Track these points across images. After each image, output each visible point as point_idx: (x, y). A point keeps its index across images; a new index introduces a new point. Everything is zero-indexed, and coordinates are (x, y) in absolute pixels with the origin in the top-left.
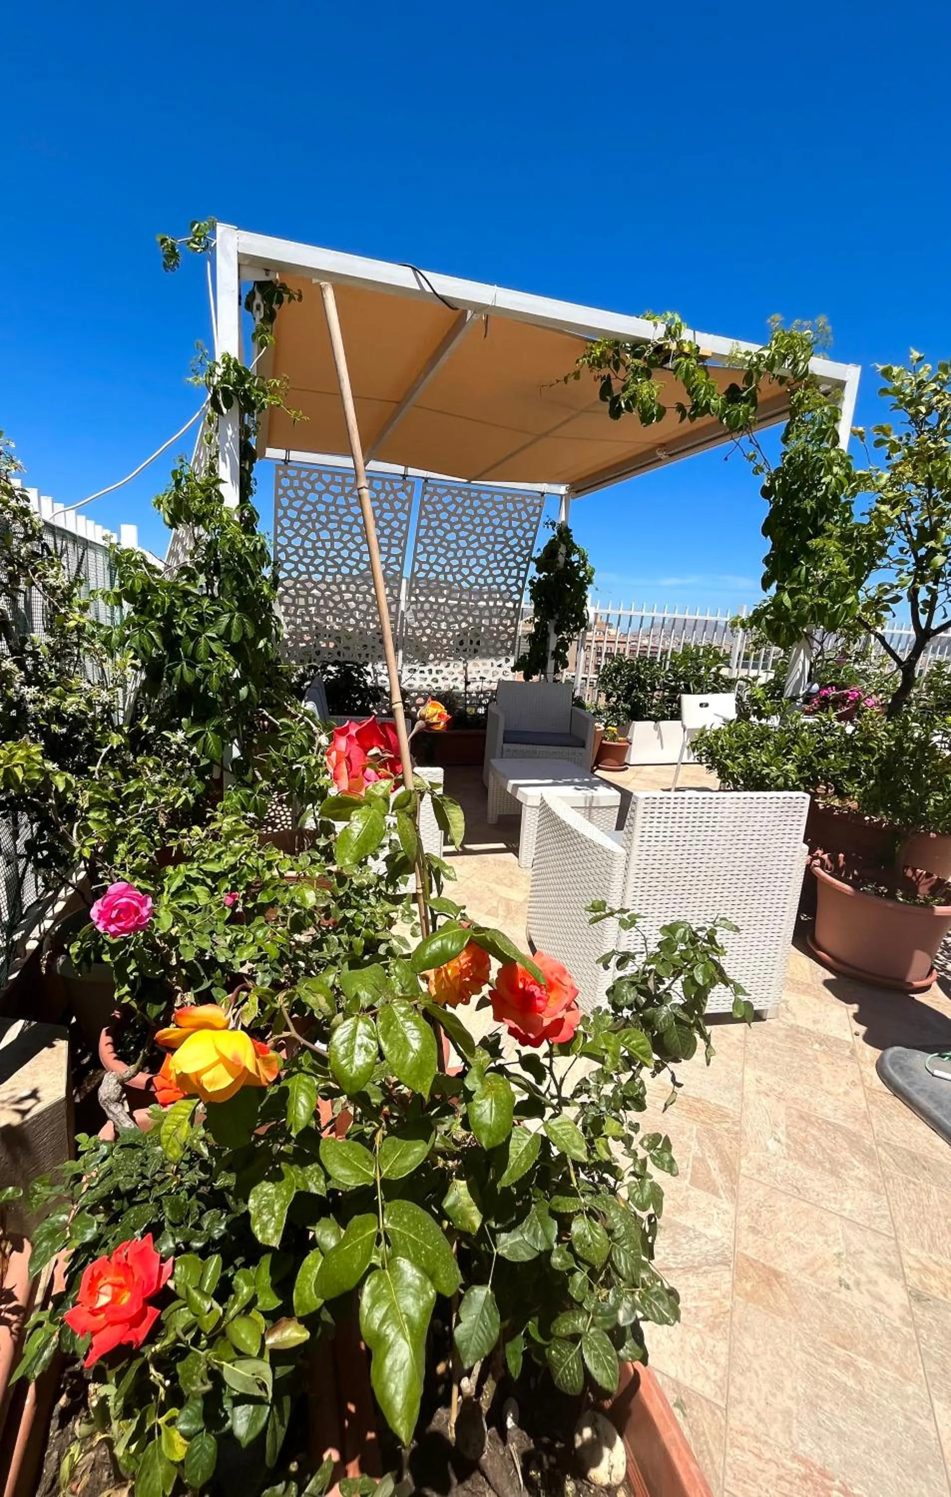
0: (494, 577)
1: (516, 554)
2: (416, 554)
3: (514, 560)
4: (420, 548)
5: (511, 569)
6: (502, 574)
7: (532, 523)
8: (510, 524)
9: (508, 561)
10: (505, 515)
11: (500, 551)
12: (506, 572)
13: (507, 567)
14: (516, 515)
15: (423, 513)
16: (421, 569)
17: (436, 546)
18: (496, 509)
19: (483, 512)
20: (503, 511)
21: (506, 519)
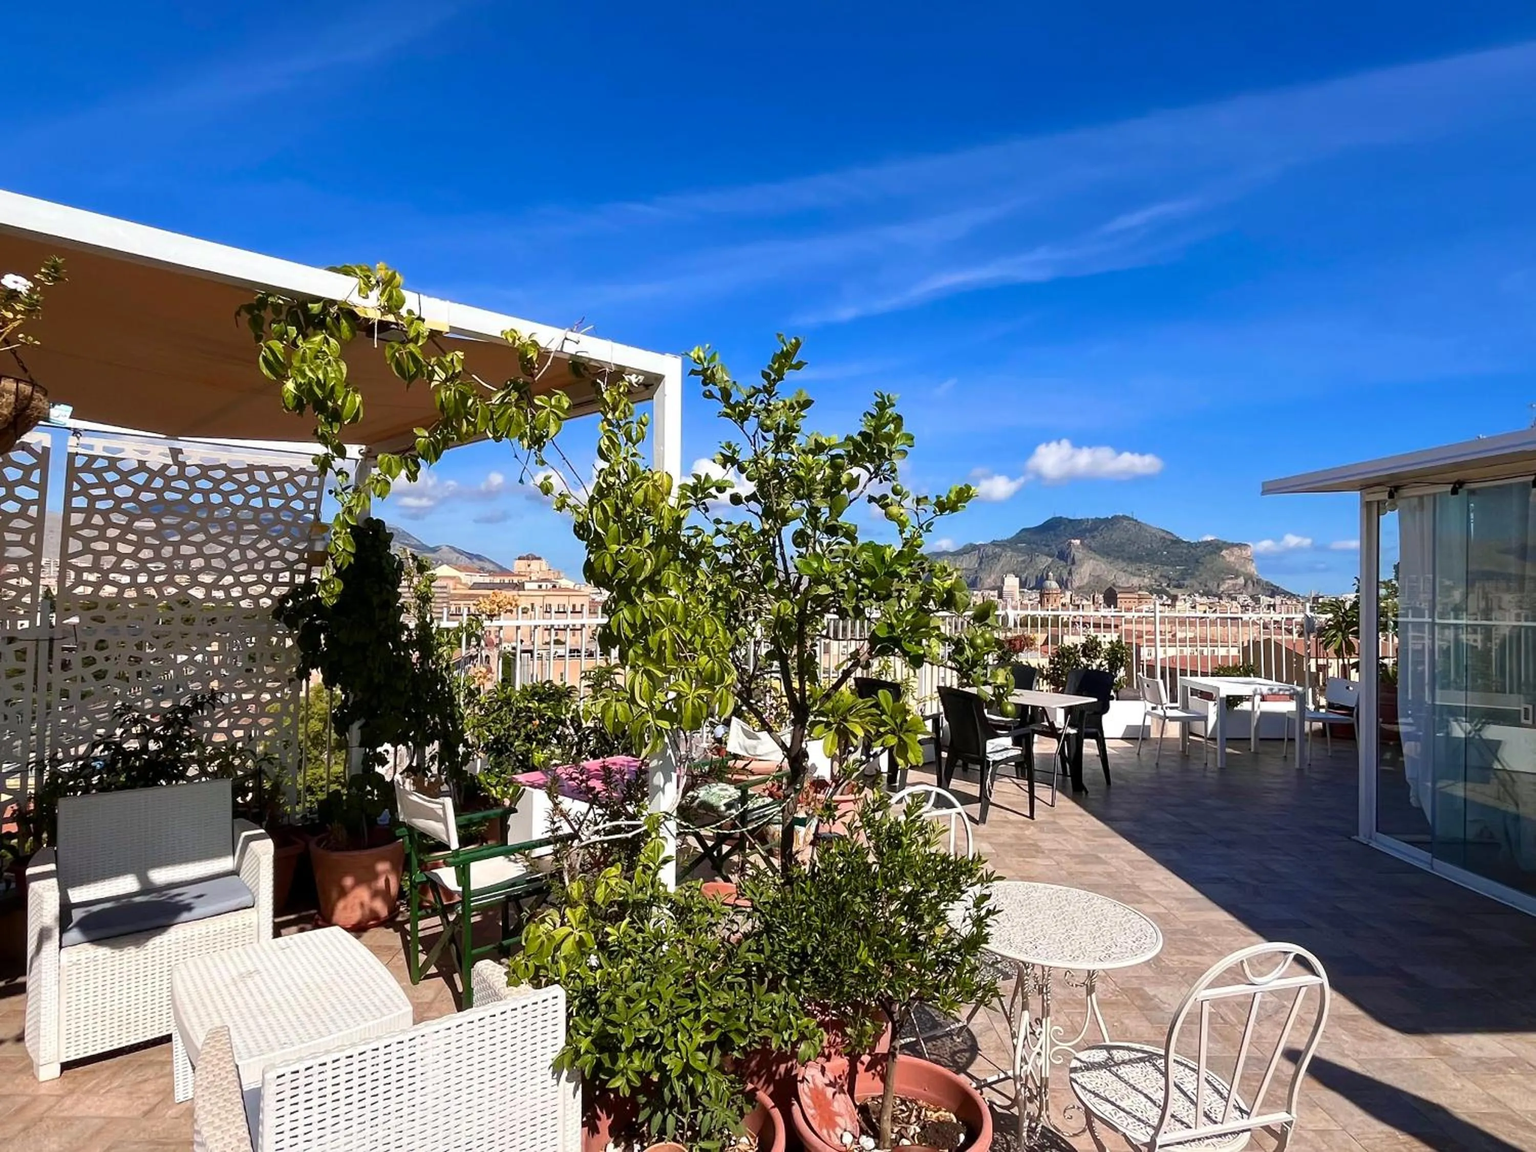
0: (245, 586)
1: (283, 550)
2: (65, 555)
3: (281, 558)
4: (75, 545)
5: (276, 572)
6: (260, 581)
7: (307, 502)
8: (266, 503)
9: (269, 560)
10: (252, 489)
11: (253, 546)
12: (269, 578)
13: (267, 569)
14: (275, 490)
15: (76, 487)
16: (79, 582)
17: (113, 542)
18: (235, 481)
19: (209, 485)
20: (248, 484)
21: (255, 495)
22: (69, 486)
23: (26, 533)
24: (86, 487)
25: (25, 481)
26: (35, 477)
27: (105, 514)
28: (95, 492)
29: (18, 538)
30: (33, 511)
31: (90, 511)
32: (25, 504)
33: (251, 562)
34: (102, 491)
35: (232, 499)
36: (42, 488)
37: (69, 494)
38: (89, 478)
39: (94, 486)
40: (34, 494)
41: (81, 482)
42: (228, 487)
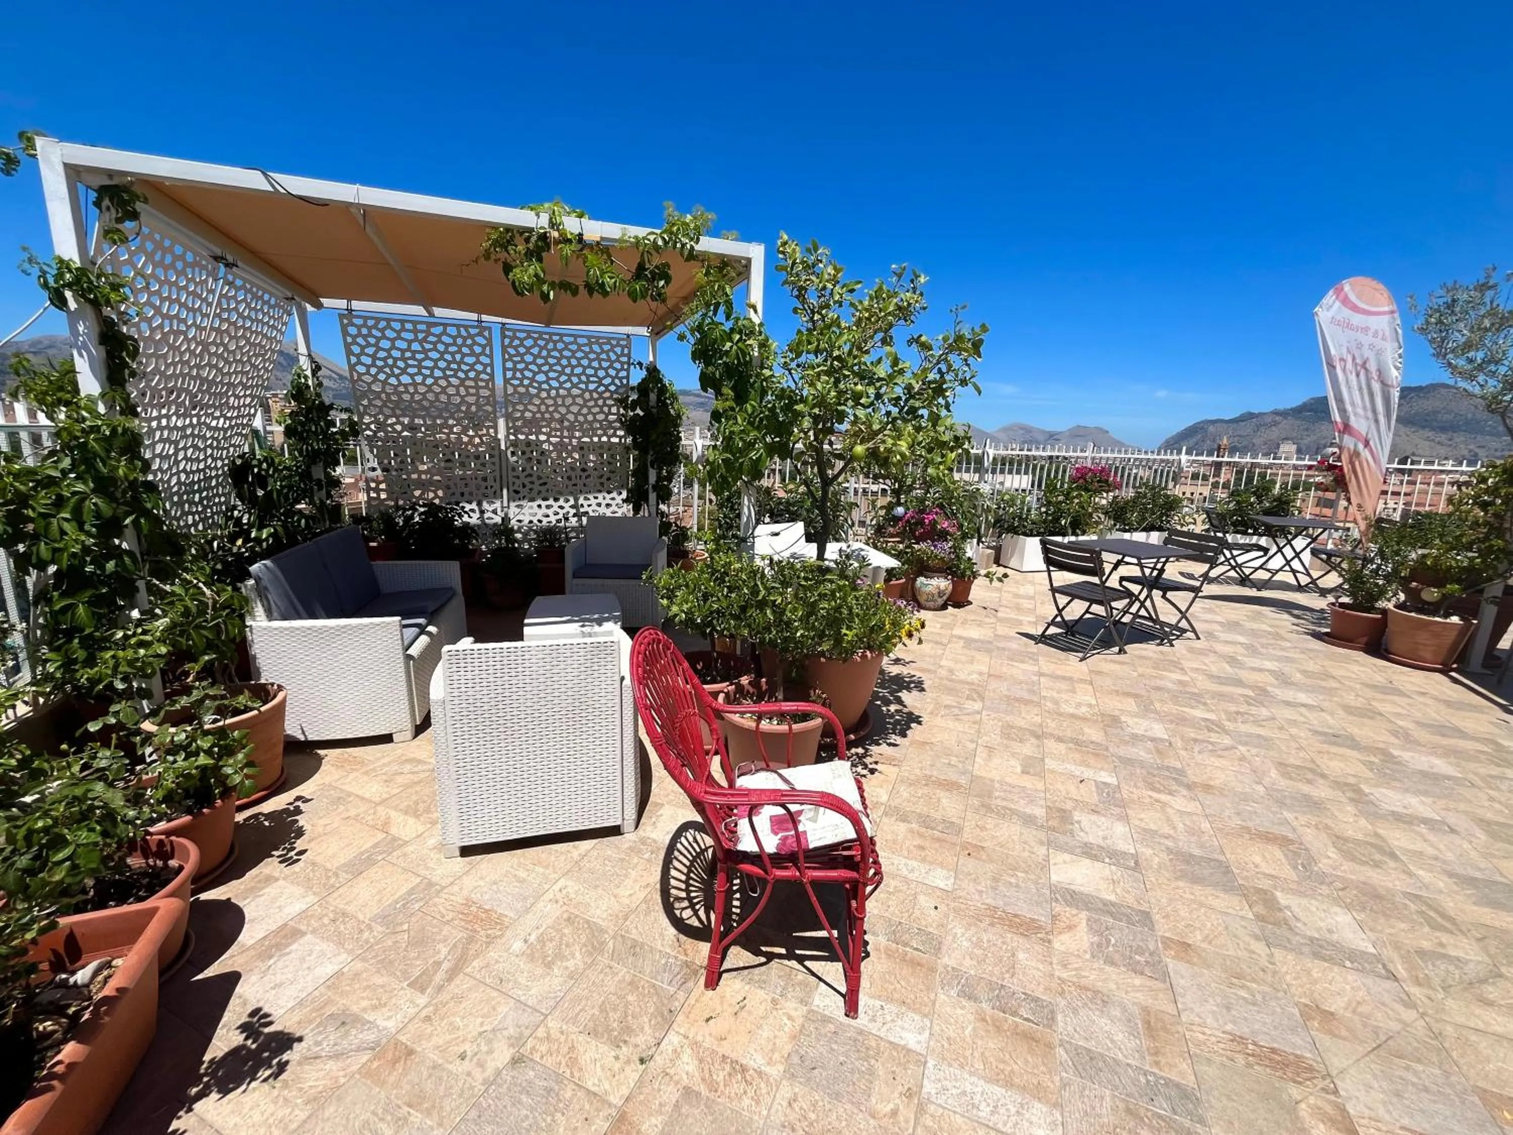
0: (594, 414)
1: (612, 393)
4: (510, 389)
5: (609, 406)
6: (601, 412)
7: (622, 364)
8: (600, 364)
9: (605, 399)
10: (592, 356)
11: (596, 391)
12: (605, 409)
13: (605, 404)
14: (604, 356)
15: (507, 357)
16: (515, 410)
17: (526, 387)
18: (582, 351)
19: (569, 354)
20: (589, 353)
21: (594, 360)
22: (503, 356)
23: (487, 381)
24: (511, 356)
25: (483, 353)
26: (488, 351)
27: (522, 371)
28: (515, 359)
29: (483, 384)
30: (489, 370)
31: (514, 370)
32: (485, 366)
33: (596, 400)
34: (519, 359)
35: (582, 362)
36: (491, 356)
37: (505, 361)
38: (512, 352)
39: (514, 356)
40: (487, 361)
41: (509, 354)
42: (579, 354)
